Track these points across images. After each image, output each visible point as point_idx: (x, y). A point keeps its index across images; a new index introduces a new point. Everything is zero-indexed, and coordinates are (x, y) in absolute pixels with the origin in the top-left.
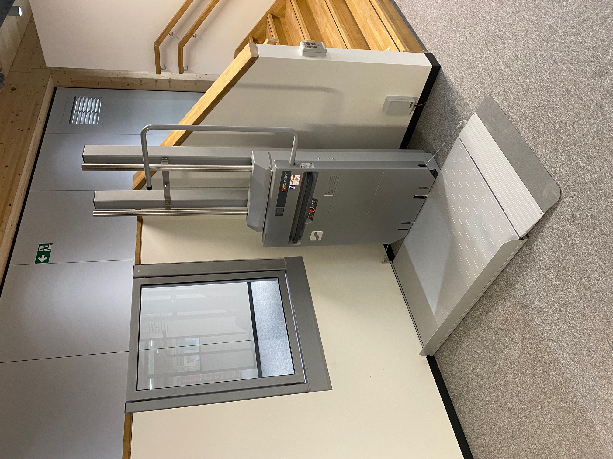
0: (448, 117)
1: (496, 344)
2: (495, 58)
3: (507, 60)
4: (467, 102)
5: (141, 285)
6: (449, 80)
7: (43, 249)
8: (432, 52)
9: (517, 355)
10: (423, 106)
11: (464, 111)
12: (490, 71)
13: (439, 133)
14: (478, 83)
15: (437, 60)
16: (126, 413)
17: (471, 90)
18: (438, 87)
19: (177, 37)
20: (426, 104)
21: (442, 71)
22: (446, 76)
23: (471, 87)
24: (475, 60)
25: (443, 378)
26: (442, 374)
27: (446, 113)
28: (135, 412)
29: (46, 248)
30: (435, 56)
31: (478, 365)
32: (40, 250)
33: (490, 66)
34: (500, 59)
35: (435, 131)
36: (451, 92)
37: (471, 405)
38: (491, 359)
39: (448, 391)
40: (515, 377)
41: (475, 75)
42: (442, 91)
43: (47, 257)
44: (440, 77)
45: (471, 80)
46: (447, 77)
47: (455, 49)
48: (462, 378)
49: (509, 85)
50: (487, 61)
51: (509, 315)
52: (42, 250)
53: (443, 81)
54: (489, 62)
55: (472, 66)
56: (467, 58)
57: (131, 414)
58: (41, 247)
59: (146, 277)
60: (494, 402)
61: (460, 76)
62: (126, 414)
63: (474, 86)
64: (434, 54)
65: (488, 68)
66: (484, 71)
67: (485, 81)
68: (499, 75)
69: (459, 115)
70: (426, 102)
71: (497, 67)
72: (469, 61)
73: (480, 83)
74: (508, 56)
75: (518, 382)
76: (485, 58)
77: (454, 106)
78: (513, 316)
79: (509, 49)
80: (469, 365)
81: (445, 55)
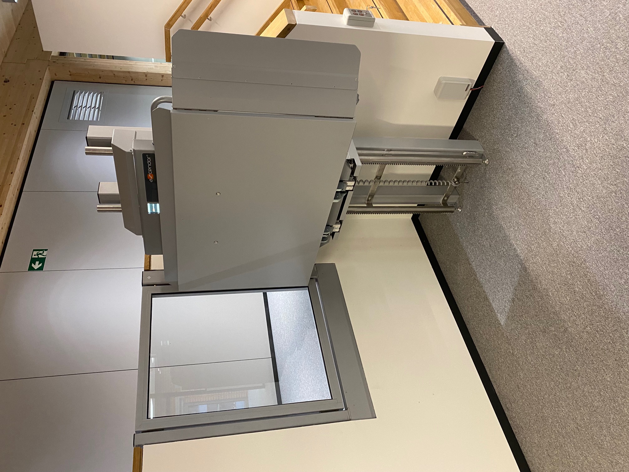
0: (514, 100)
1: (578, 365)
2: (583, 25)
3: (600, 26)
4: (541, 80)
5: (152, 294)
6: (515, 57)
7: (37, 255)
8: (492, 27)
9: (608, 379)
10: (480, 90)
11: (536, 91)
12: (575, 41)
13: (500, 120)
14: (557, 56)
15: (499, 35)
16: (135, 445)
17: (547, 65)
18: (500, 67)
19: (190, 21)
20: (482, 88)
21: (506, 47)
22: (510, 53)
23: (547, 62)
24: (553, 30)
25: (502, 404)
26: (501, 399)
27: (510, 96)
28: (145, 445)
29: (40, 254)
30: (496, 31)
31: (552, 390)
32: (33, 257)
33: (575, 35)
34: (589, 25)
35: (495, 118)
36: (518, 70)
37: (540, 437)
38: (571, 384)
39: (509, 419)
40: (605, 406)
41: (553, 47)
42: (505, 71)
43: (41, 264)
44: (503, 55)
45: (546, 54)
46: (513, 53)
47: (524, 19)
48: (528, 405)
49: (603, 55)
50: (570, 29)
51: (597, 331)
52: (36, 257)
53: (508, 59)
54: (573, 31)
55: (548, 38)
56: (542, 28)
57: (141, 446)
58: (35, 253)
59: (157, 285)
60: (574, 436)
61: (530, 51)
62: (135, 447)
63: (551, 60)
64: (495, 28)
65: (571, 38)
66: (566, 42)
67: (567, 54)
68: (588, 44)
69: (529, 97)
70: (483, 85)
71: (586, 35)
72: (544, 32)
73: (559, 56)
74: (602, 20)
75: (610, 412)
76: (568, 26)
77: (522, 88)
78: (603, 333)
79: (602, 12)
80: (539, 390)
81: (510, 28)
